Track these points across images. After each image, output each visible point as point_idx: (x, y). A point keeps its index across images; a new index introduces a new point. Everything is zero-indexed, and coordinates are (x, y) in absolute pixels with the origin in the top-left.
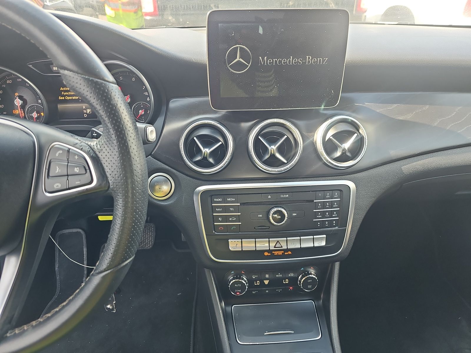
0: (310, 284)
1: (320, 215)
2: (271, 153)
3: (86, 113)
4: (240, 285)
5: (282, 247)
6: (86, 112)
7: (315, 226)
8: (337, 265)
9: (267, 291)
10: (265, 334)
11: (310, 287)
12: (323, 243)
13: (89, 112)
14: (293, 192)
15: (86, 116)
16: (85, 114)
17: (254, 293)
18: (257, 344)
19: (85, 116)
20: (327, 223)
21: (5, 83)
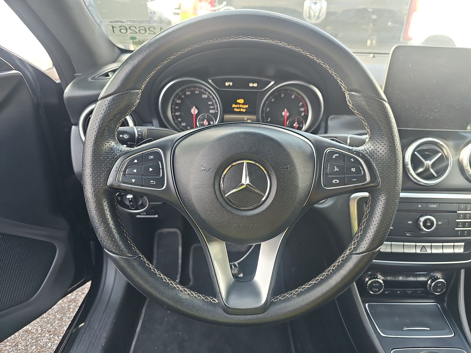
0: (439, 287)
1: (461, 225)
2: (426, 167)
4: (378, 285)
5: (427, 251)
7: (456, 234)
8: (463, 272)
9: (399, 292)
10: (404, 329)
11: (439, 290)
12: (461, 250)
14: (440, 203)
17: (386, 293)
18: (399, 338)
20: (466, 232)
21: (184, 94)
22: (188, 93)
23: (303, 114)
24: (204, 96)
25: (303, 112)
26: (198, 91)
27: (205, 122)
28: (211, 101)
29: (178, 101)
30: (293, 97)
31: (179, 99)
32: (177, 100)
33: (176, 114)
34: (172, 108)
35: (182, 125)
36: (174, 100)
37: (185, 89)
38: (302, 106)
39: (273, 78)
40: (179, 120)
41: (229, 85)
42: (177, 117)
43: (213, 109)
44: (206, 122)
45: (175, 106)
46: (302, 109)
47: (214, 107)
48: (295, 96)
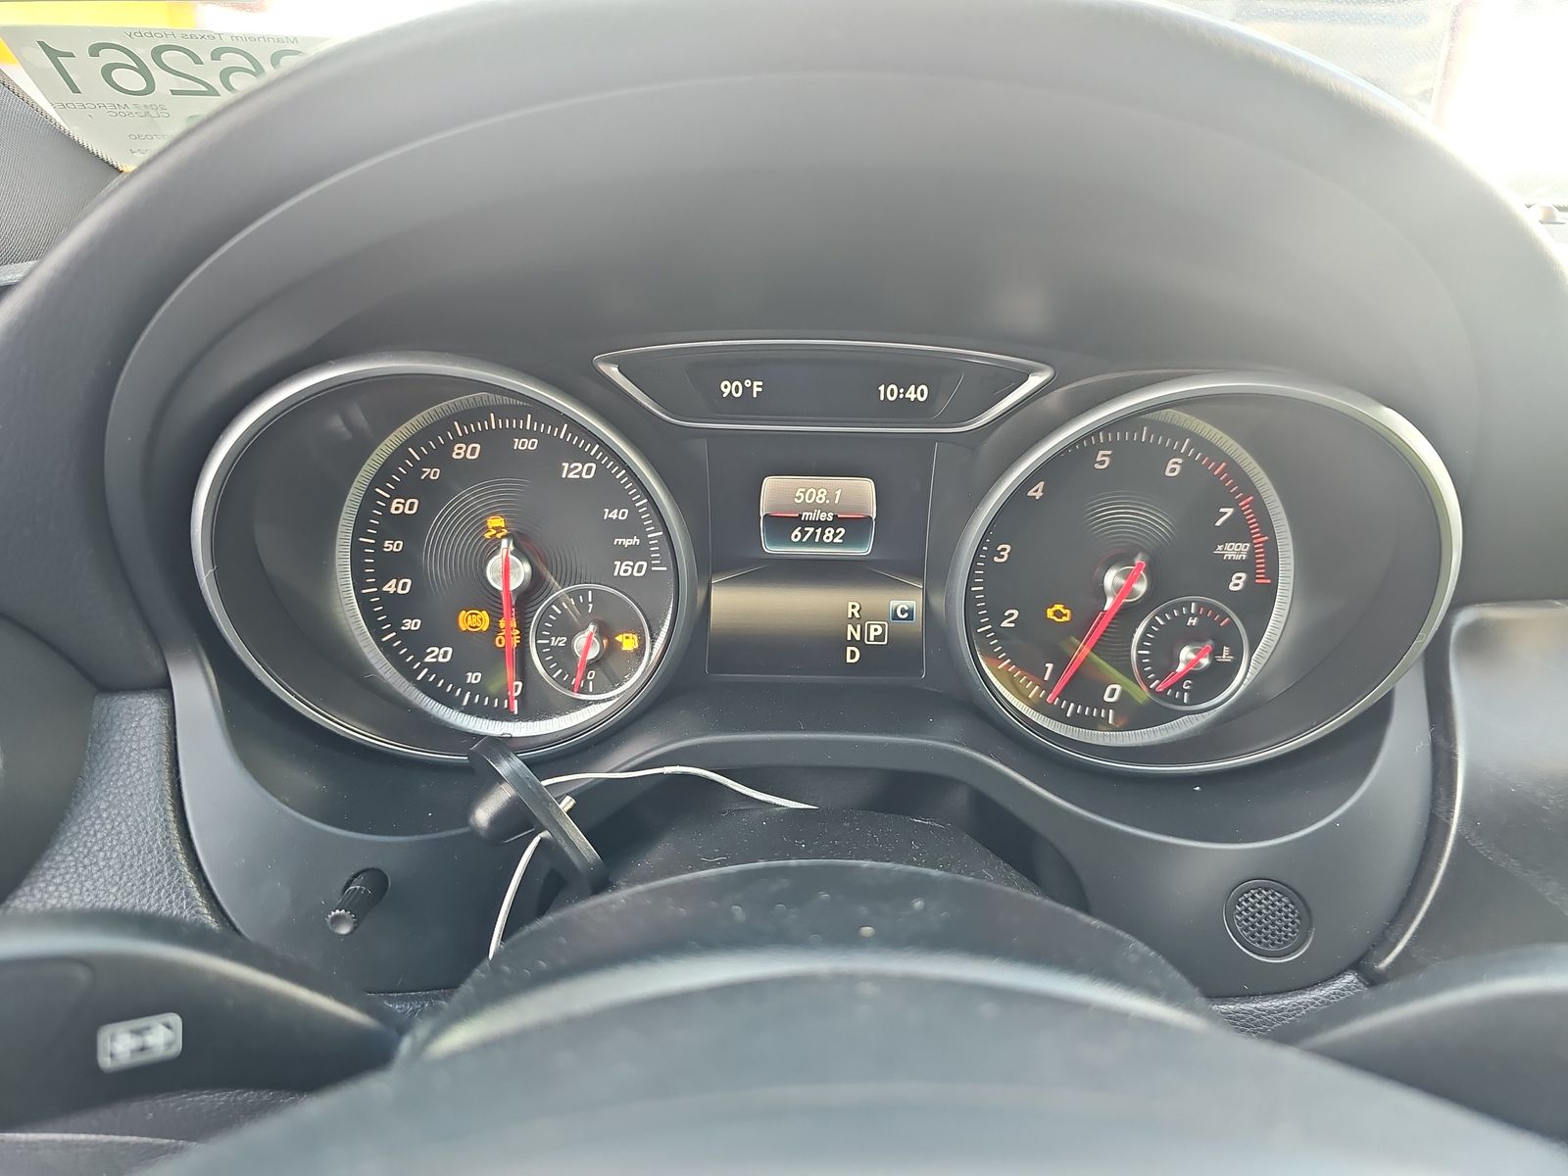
3: (860, 644)
6: (858, 638)
13: (877, 638)
15: (853, 657)
16: (849, 649)
19: (849, 660)
21: (441, 456)
22: (460, 452)
23: (1238, 582)
24: (574, 471)
25: (1236, 566)
26: (529, 434)
27: (580, 642)
28: (621, 500)
29: (397, 507)
30: (1173, 468)
31: (400, 492)
32: (394, 495)
33: (390, 587)
34: (357, 550)
35: (428, 659)
36: (370, 497)
37: (443, 425)
38: (1236, 531)
39: (1039, 349)
40: (411, 625)
41: (748, 391)
42: (397, 607)
43: (632, 554)
44: (589, 638)
45: (380, 541)
46: (1234, 551)
47: (645, 540)
48: (1188, 464)
